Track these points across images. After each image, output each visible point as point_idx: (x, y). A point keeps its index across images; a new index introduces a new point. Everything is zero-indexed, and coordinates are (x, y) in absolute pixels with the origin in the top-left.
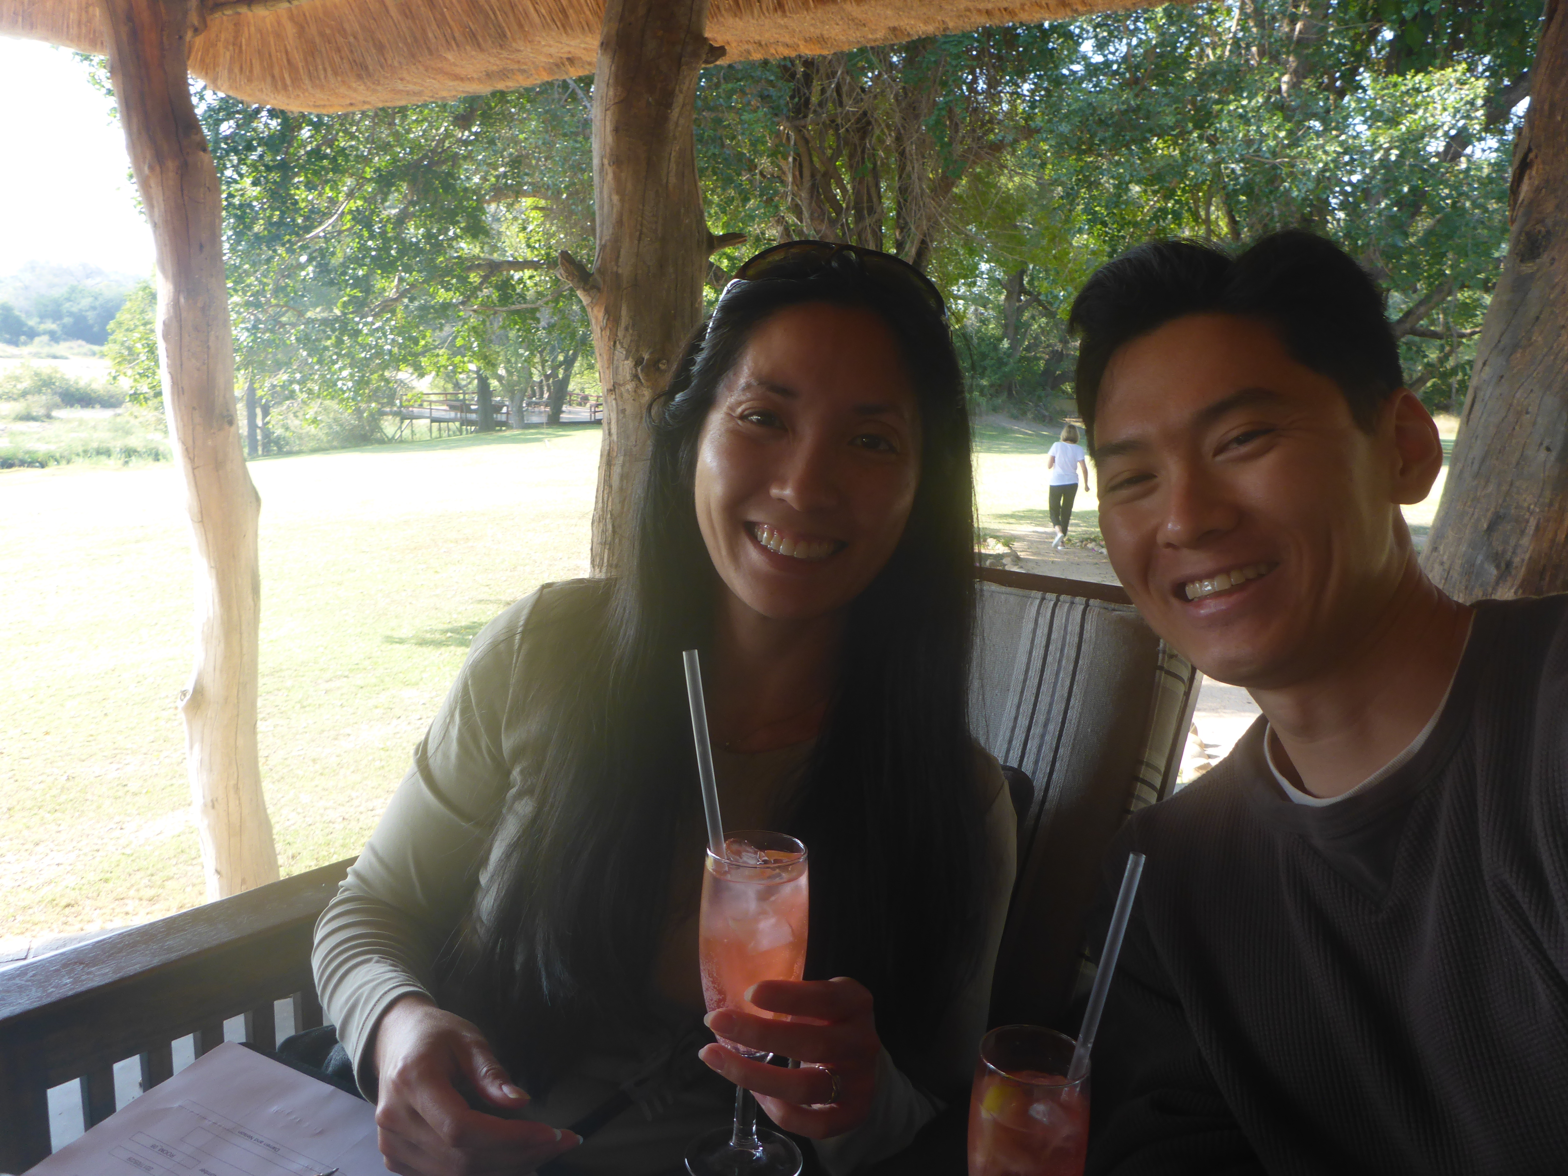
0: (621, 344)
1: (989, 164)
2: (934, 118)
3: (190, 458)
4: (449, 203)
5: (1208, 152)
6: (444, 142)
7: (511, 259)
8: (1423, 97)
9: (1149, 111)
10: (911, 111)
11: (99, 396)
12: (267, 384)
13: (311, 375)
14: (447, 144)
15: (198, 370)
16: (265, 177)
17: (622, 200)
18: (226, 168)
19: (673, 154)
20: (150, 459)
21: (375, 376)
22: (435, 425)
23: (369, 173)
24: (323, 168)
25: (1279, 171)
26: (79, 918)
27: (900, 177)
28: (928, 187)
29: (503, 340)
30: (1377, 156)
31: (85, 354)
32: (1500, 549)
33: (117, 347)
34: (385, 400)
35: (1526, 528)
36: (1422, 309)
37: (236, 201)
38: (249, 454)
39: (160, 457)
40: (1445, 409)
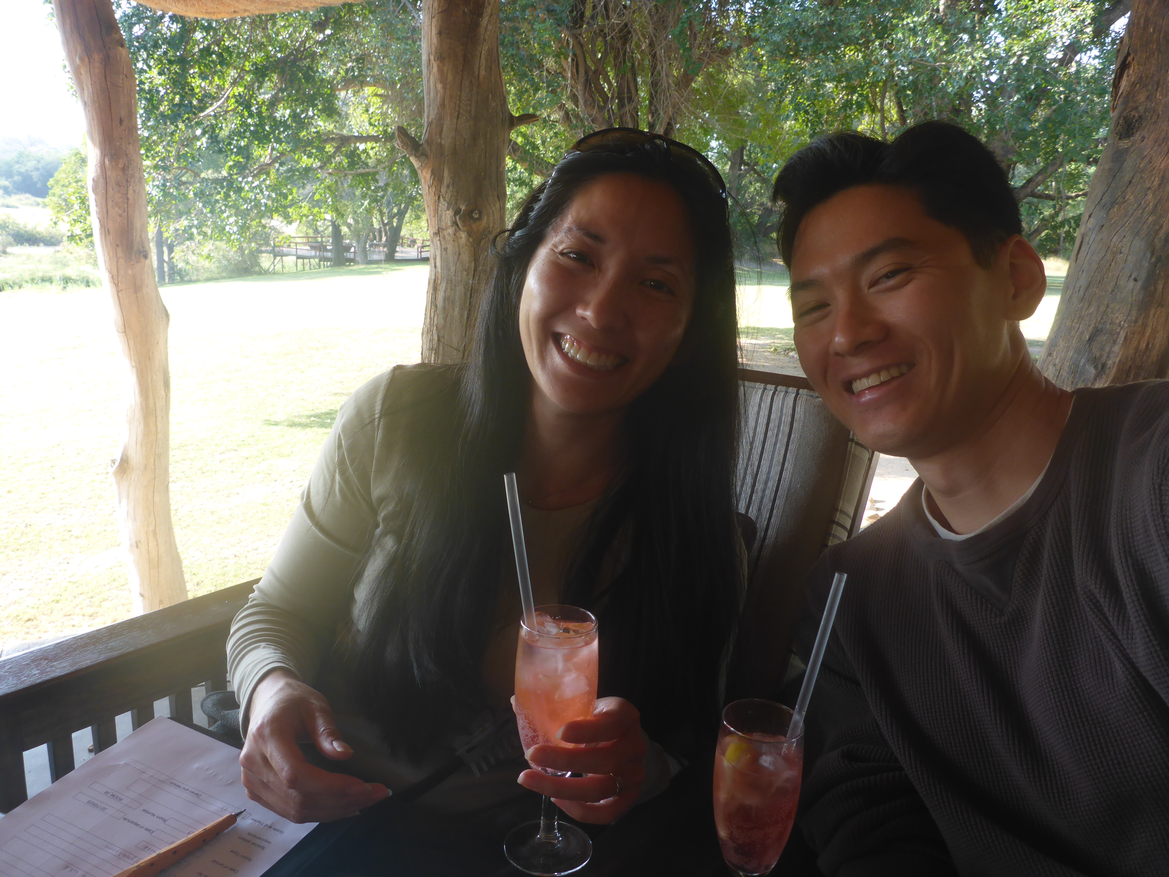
0: (444, 198)
1: (719, 65)
2: (678, 29)
3: (115, 284)
4: (310, 91)
5: (886, 56)
6: (306, 43)
7: (356, 134)
8: (1048, 16)
9: (840, 26)
10: (661, 24)
11: (42, 237)
12: (172, 228)
13: (205, 222)
14: (307, 45)
15: (120, 216)
16: (168, 69)
17: (444, 88)
18: (138, 61)
19: (483, 52)
20: (83, 286)
21: (254, 223)
22: (300, 261)
23: (248, 66)
24: (213, 61)
25: (938, 72)
26: (38, 629)
27: (652, 74)
28: (673, 82)
29: (352, 197)
30: (1012, 61)
31: (32, 205)
32: (1098, 354)
33: (55, 199)
34: (262, 242)
35: (1117, 339)
36: (1040, 178)
37: (146, 87)
38: (159, 282)
39: (91, 284)
40: (1055, 252)
